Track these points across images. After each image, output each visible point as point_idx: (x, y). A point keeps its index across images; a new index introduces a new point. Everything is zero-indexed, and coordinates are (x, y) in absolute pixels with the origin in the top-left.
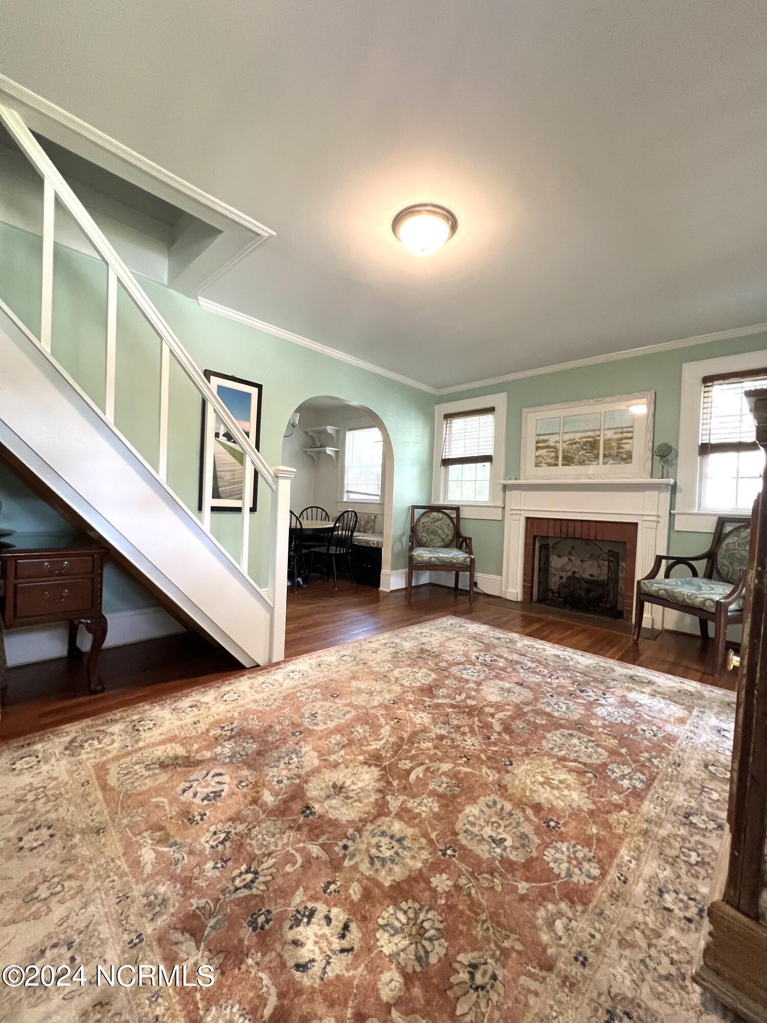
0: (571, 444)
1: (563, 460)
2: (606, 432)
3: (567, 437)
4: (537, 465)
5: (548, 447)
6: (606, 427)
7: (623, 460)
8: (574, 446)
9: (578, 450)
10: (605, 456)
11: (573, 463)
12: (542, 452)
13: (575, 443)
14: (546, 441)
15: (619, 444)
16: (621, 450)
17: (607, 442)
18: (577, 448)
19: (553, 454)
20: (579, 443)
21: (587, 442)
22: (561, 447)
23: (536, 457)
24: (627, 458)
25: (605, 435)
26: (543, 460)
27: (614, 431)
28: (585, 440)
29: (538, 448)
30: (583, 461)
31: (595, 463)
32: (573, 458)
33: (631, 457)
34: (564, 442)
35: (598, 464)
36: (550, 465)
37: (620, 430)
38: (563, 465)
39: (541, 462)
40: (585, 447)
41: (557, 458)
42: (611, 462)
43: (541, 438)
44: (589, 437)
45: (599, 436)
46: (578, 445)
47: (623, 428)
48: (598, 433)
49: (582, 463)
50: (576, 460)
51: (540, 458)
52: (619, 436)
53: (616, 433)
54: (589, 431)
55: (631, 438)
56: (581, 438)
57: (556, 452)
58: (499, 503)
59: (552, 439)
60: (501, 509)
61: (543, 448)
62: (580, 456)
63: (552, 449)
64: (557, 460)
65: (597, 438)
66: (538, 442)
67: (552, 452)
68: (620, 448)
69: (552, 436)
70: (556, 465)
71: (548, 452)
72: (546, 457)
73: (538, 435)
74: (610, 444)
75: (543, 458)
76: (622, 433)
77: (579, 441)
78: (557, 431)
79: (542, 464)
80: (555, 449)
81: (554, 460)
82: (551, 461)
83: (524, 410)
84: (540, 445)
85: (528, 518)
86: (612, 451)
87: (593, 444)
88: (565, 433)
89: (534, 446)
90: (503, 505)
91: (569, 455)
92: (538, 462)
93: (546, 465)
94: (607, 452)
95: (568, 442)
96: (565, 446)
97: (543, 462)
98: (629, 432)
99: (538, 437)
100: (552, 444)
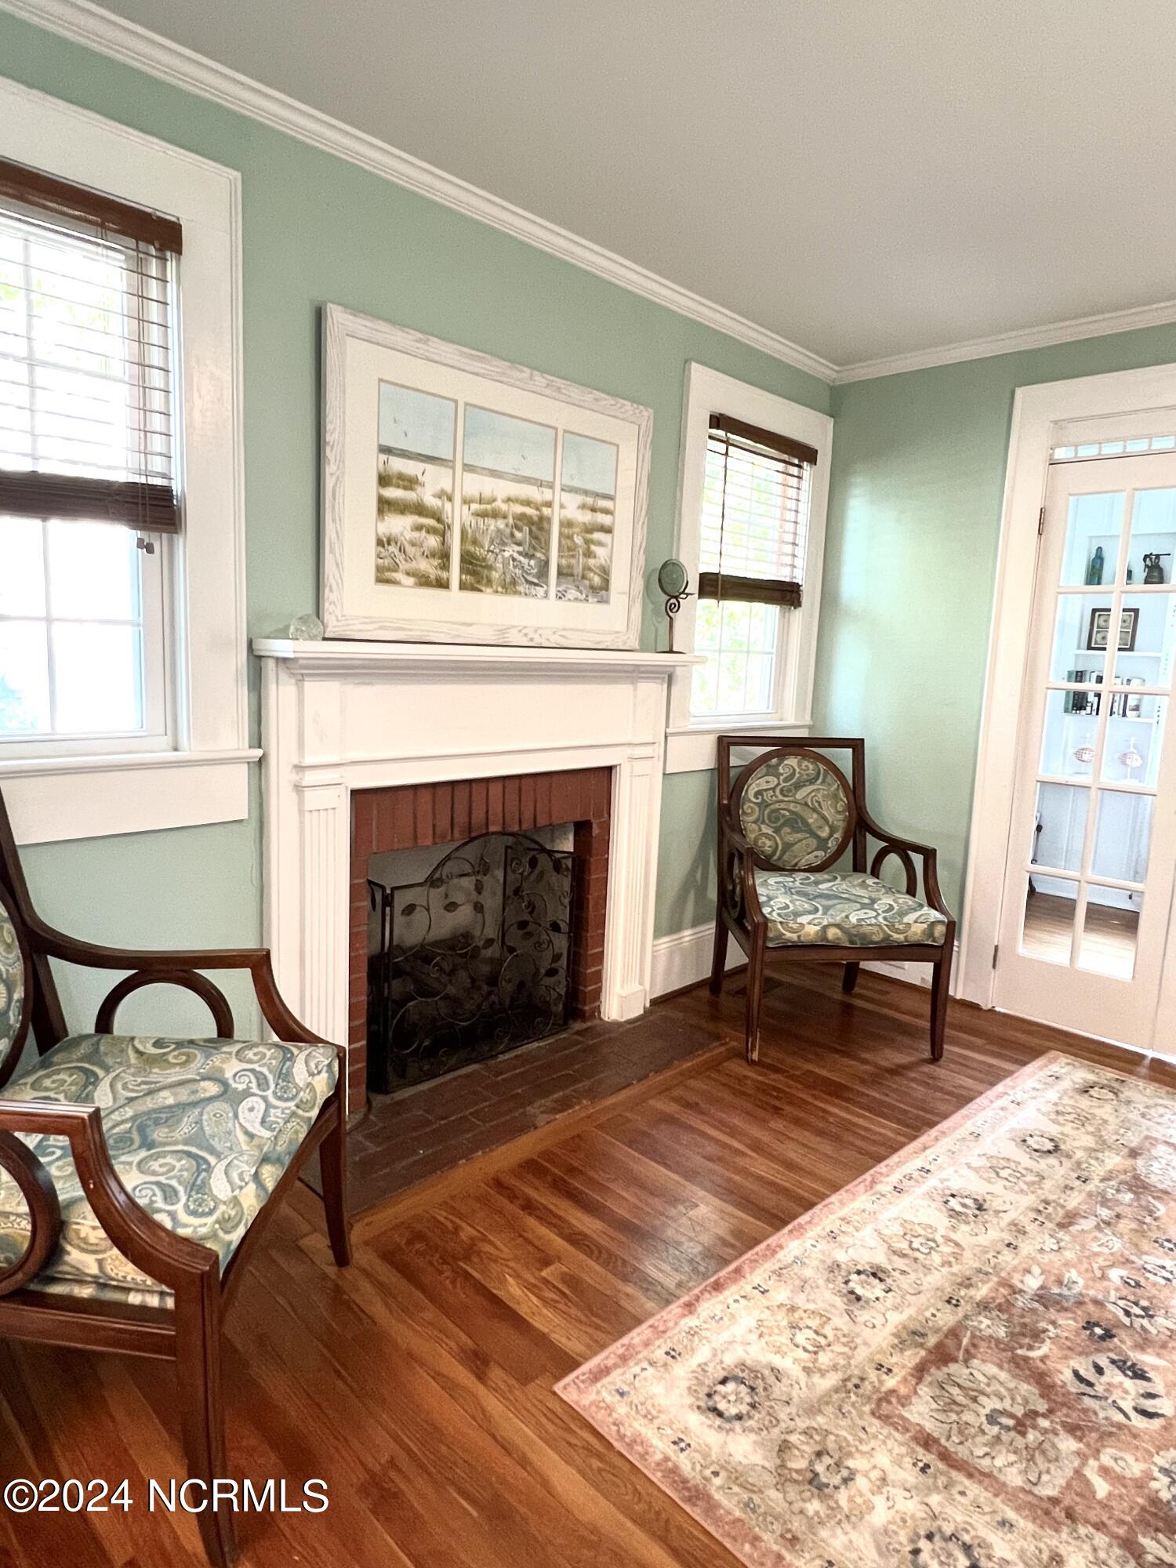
0: (483, 515)
1: (462, 571)
2: (567, 498)
3: (474, 485)
4: (383, 577)
5: (419, 509)
6: (567, 482)
7: (593, 589)
8: (494, 525)
9: (501, 540)
10: (560, 573)
11: (489, 583)
12: (399, 525)
13: (495, 514)
14: (410, 483)
15: (588, 542)
17: (567, 524)
18: (498, 531)
19: (433, 541)
20: (505, 517)
21: (522, 517)
22: (458, 516)
23: (380, 543)
24: (601, 589)
25: (562, 506)
26: (400, 557)
27: (580, 499)
28: (519, 509)
29: (385, 506)
30: (514, 583)
31: (540, 591)
32: (490, 568)
33: (606, 585)
34: (466, 501)
35: (546, 593)
36: (424, 581)
37: (590, 500)
38: (463, 586)
39: (395, 568)
40: (518, 535)
41: (444, 556)
42: (573, 593)
43: (398, 465)
44: (527, 503)
45: (549, 504)
46: (501, 524)
47: (597, 495)
48: (547, 495)
49: (509, 586)
50: (495, 575)
51: (392, 549)
52: (586, 517)
53: (583, 507)
54: (527, 480)
55: (608, 530)
56: (509, 500)
57: (443, 533)
58: (234, 740)
59: (432, 483)
60: (242, 773)
61: (402, 508)
62: (505, 564)
63: (431, 522)
64: (445, 566)
65: (546, 511)
66: (384, 480)
67: (431, 531)
68: (589, 554)
69: (430, 468)
70: (443, 585)
71: (418, 528)
72: (410, 550)
73: (385, 450)
74: (570, 537)
75: (402, 550)
76: (593, 510)
77: (504, 507)
78: (445, 453)
79: (399, 576)
80: (439, 520)
81: (436, 562)
82: (428, 567)
83: (337, 318)
84: (392, 493)
85: (355, 794)
86: (573, 561)
87: (537, 527)
88: (468, 468)
89: (370, 492)
90: (259, 752)
91: (479, 552)
92: (387, 562)
93: (411, 581)
94: (564, 562)
95: (475, 507)
96: (468, 518)
97: (404, 566)
98: (607, 512)
99: (383, 457)
100: (430, 501)
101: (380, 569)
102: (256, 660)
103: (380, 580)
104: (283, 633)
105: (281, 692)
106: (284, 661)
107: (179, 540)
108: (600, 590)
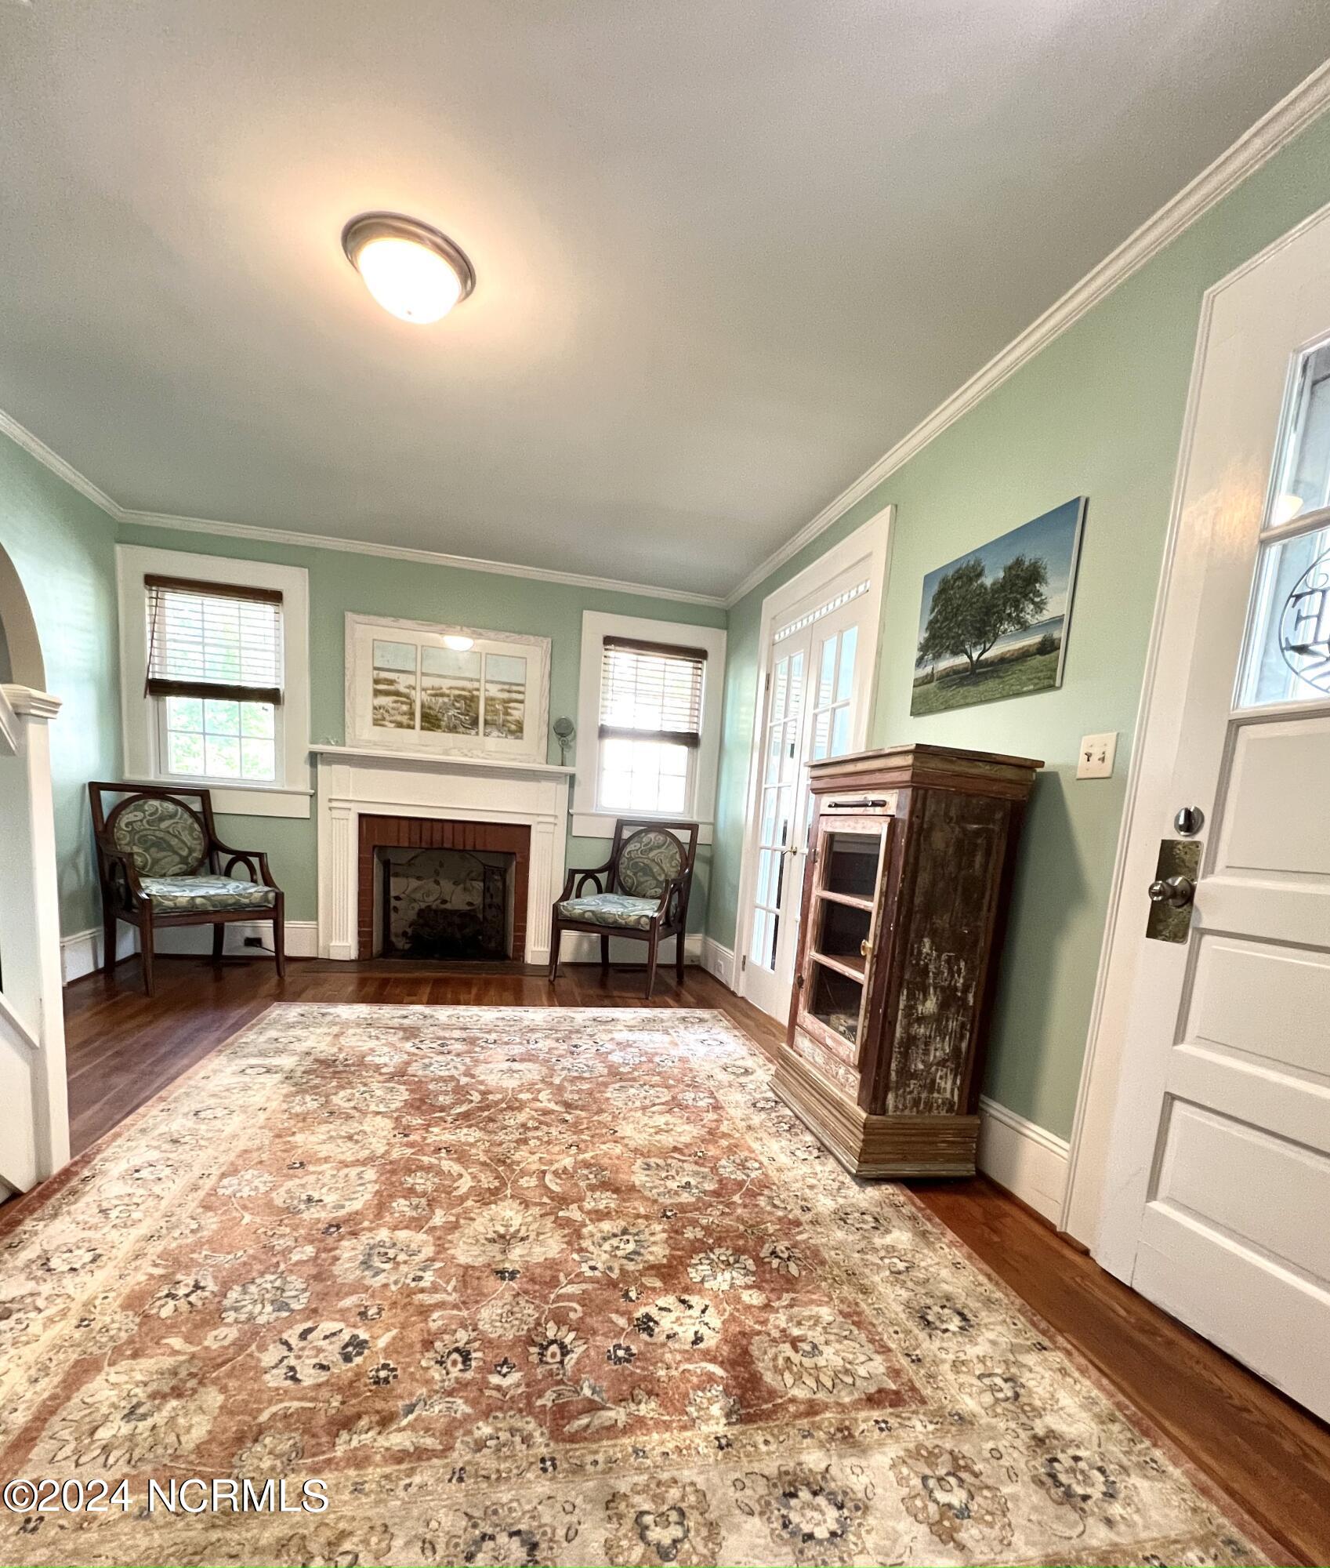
0: (435, 695)
1: (422, 721)
2: (488, 686)
3: (428, 682)
4: (377, 722)
5: (397, 694)
6: (489, 678)
7: (511, 732)
8: (441, 700)
9: (447, 707)
10: (486, 723)
11: (439, 727)
12: (383, 700)
13: (442, 695)
14: (391, 682)
15: (506, 708)
16: (509, 718)
17: (490, 700)
18: (444, 703)
19: (405, 708)
20: (448, 696)
21: (459, 696)
22: (419, 697)
23: (375, 708)
24: (516, 731)
25: (486, 690)
26: (386, 715)
27: (500, 687)
28: (457, 692)
29: (377, 693)
30: (455, 727)
31: (473, 732)
32: (440, 720)
33: (520, 729)
34: (424, 690)
35: (477, 734)
36: (400, 725)
37: (506, 687)
38: (422, 728)
39: (384, 719)
40: (457, 705)
41: (412, 714)
42: (495, 733)
43: (384, 675)
44: (464, 689)
45: (478, 690)
46: (446, 700)
47: (511, 684)
48: (476, 685)
49: (453, 729)
50: (443, 724)
51: (382, 711)
52: (506, 695)
53: (502, 690)
54: (463, 679)
55: (522, 702)
56: (451, 688)
57: (411, 704)
58: (302, 785)
59: (403, 683)
60: (305, 799)
61: (387, 693)
62: (449, 718)
63: (403, 699)
64: (412, 719)
65: (475, 693)
66: (376, 682)
67: (403, 703)
68: (507, 714)
69: (402, 676)
70: (411, 727)
71: (396, 702)
72: (392, 712)
73: (375, 669)
74: (494, 706)
75: (387, 711)
76: (509, 692)
77: (447, 692)
78: (410, 667)
79: (386, 723)
80: (408, 698)
81: (406, 717)
82: (404, 719)
83: (351, 617)
84: (381, 687)
85: (361, 816)
86: (495, 718)
87: (469, 701)
88: (425, 674)
89: (370, 687)
90: (314, 791)
91: (433, 713)
92: (379, 717)
93: (393, 725)
94: (489, 718)
95: (429, 692)
96: (426, 697)
97: (388, 718)
98: (519, 692)
99: (376, 672)
100: (402, 689)
101: (375, 720)
103: (374, 725)
105: (323, 769)
107: (283, 707)
108: (518, 731)
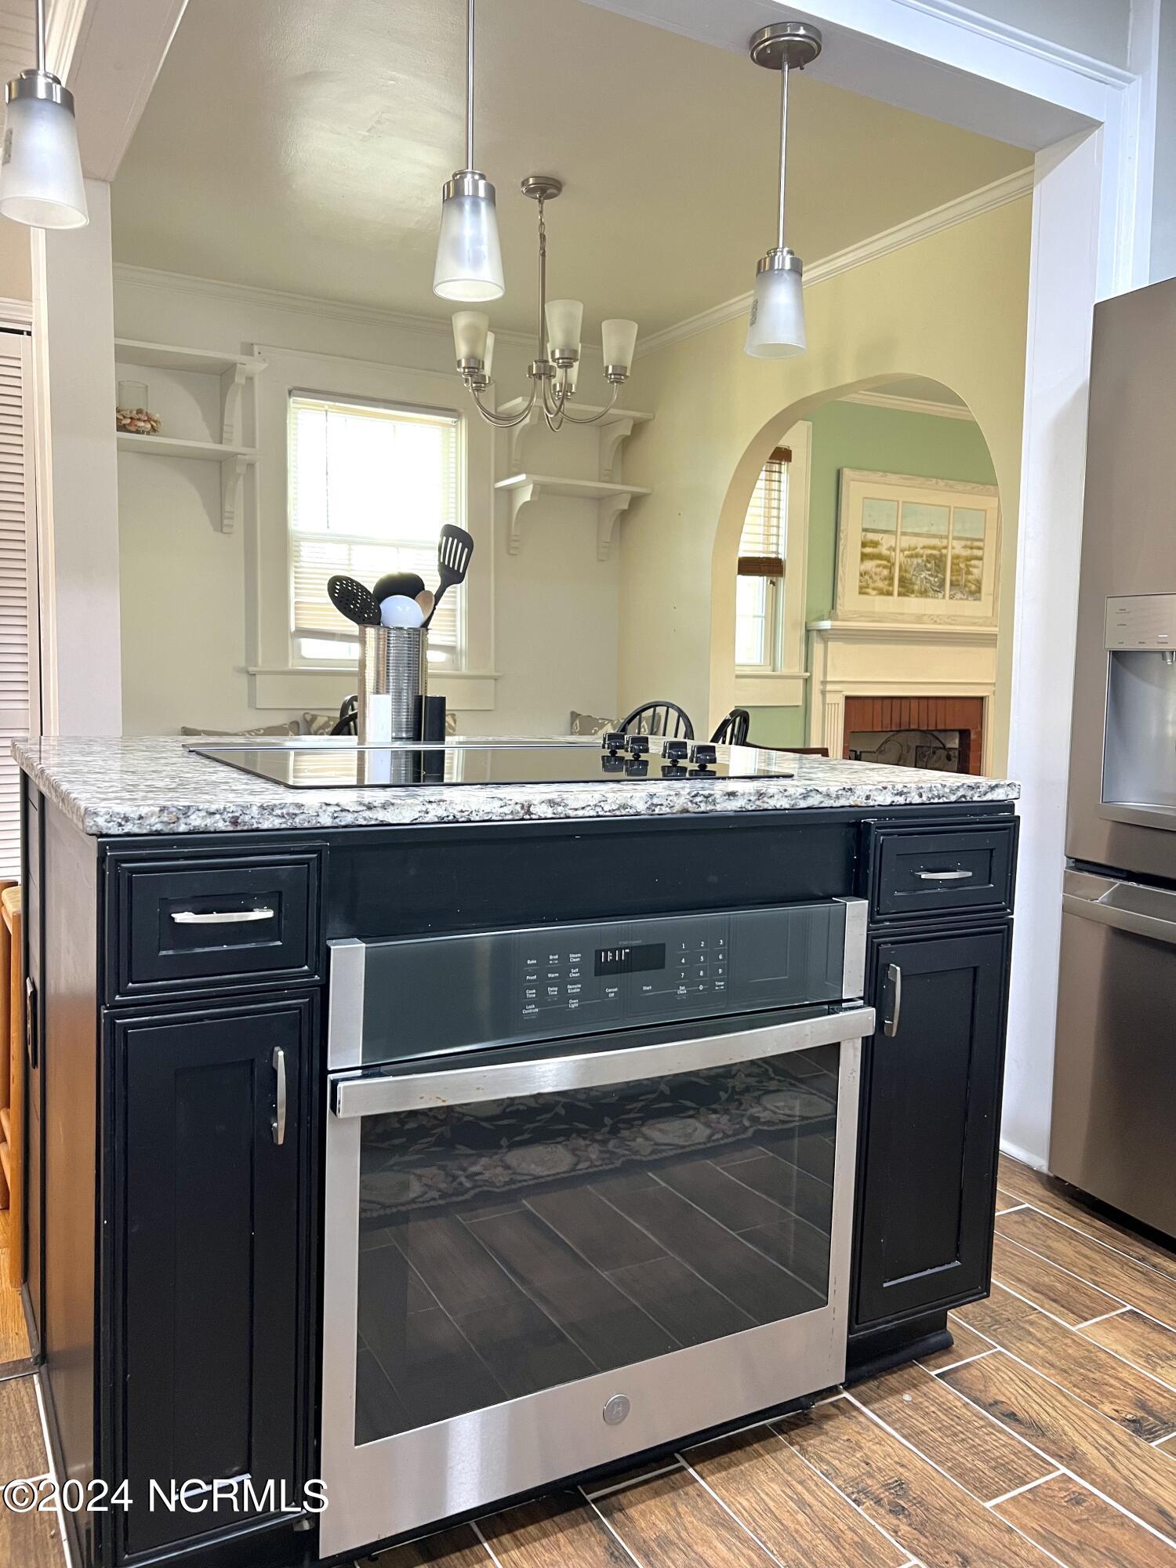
0: (911, 556)
1: (899, 586)
2: (955, 543)
3: (905, 542)
4: (862, 591)
5: (879, 557)
6: (956, 534)
7: (972, 593)
8: (915, 561)
9: (920, 568)
10: (952, 584)
11: (913, 592)
12: (870, 565)
13: (917, 556)
14: (875, 544)
15: (967, 566)
16: (970, 577)
17: (956, 557)
18: (918, 564)
19: (886, 572)
20: (922, 556)
21: (931, 556)
22: (899, 558)
23: (861, 575)
25: (953, 548)
26: (870, 581)
27: (963, 543)
28: (930, 552)
29: (864, 557)
30: (926, 591)
31: (940, 595)
32: (914, 584)
33: (979, 590)
34: (902, 551)
35: (944, 597)
36: (881, 592)
37: (969, 543)
38: (900, 594)
39: (867, 587)
40: (929, 565)
41: (891, 579)
42: (959, 595)
43: (871, 536)
44: (934, 548)
45: (946, 548)
46: (920, 560)
47: (973, 540)
48: (945, 542)
49: (924, 593)
50: (916, 587)
51: (867, 577)
52: (968, 553)
53: (965, 547)
54: (934, 536)
55: (980, 559)
56: (924, 547)
57: (890, 568)
58: (798, 669)
59: (886, 542)
60: (801, 682)
61: (872, 557)
62: (922, 581)
63: (885, 562)
64: (891, 584)
65: (944, 551)
66: (864, 545)
67: (885, 567)
68: (968, 573)
69: (885, 536)
70: (890, 594)
71: (878, 566)
72: (874, 577)
73: (865, 530)
74: (958, 564)
75: (871, 577)
76: (971, 548)
77: (921, 551)
78: (893, 528)
79: (869, 590)
80: (889, 561)
81: (886, 582)
82: (883, 585)
83: (847, 473)
84: (868, 550)
85: (847, 698)
86: (959, 578)
87: (938, 562)
88: (904, 534)
89: (859, 551)
90: (808, 674)
91: (908, 576)
92: (864, 584)
93: (875, 592)
94: (954, 578)
95: (907, 553)
96: (903, 559)
97: (872, 585)
98: (979, 548)
99: (864, 533)
100: (884, 551)
101: (861, 588)
102: (808, 631)
103: (860, 593)
104: (822, 619)
105: (818, 648)
106: (819, 631)
107: (781, 581)
108: (976, 593)
